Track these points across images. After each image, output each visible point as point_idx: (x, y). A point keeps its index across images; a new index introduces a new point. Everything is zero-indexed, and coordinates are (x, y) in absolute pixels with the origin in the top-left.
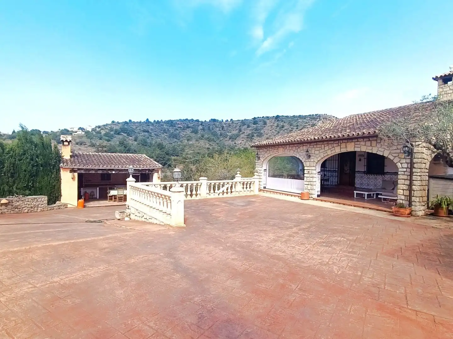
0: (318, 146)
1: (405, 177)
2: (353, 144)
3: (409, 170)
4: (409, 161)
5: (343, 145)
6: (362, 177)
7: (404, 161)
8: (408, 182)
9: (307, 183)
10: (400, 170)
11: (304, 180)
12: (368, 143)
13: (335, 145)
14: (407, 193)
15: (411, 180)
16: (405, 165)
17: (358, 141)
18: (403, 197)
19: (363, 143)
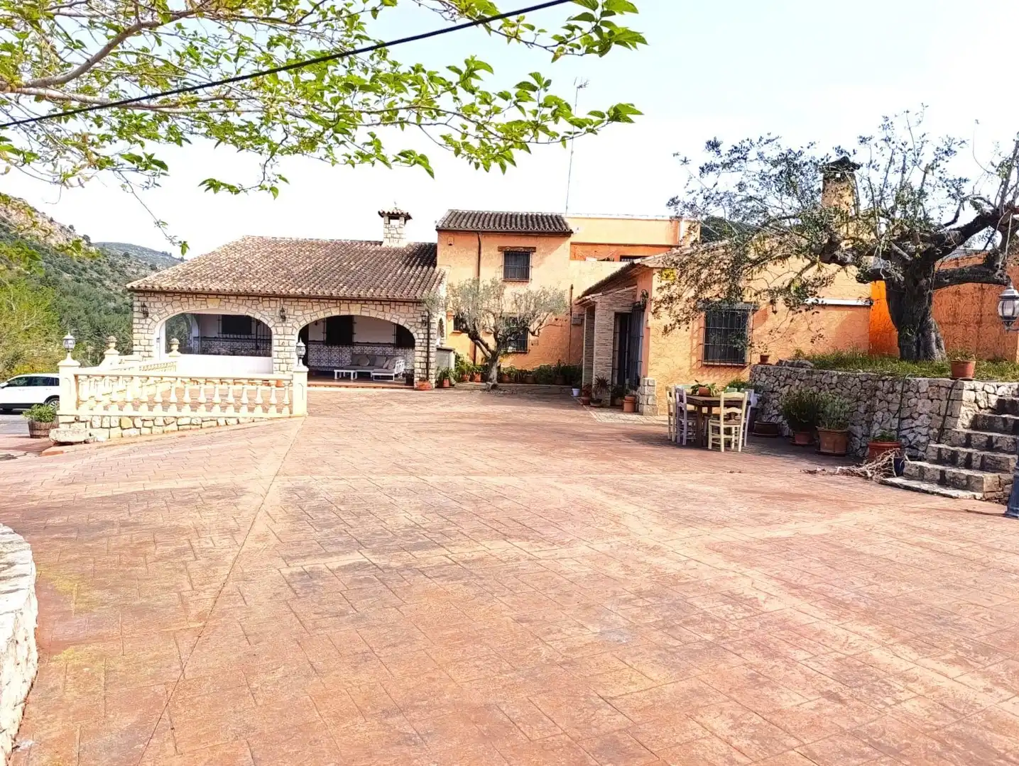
0: (300, 304)
1: (422, 349)
2: (359, 305)
3: (426, 341)
4: (425, 331)
5: (344, 306)
6: (319, 350)
7: (420, 331)
8: (425, 354)
9: (280, 361)
10: (417, 341)
11: (270, 356)
12: (380, 308)
13: (330, 305)
14: (424, 366)
15: (428, 352)
16: (422, 336)
17: (365, 304)
18: (420, 371)
19: (373, 307)
